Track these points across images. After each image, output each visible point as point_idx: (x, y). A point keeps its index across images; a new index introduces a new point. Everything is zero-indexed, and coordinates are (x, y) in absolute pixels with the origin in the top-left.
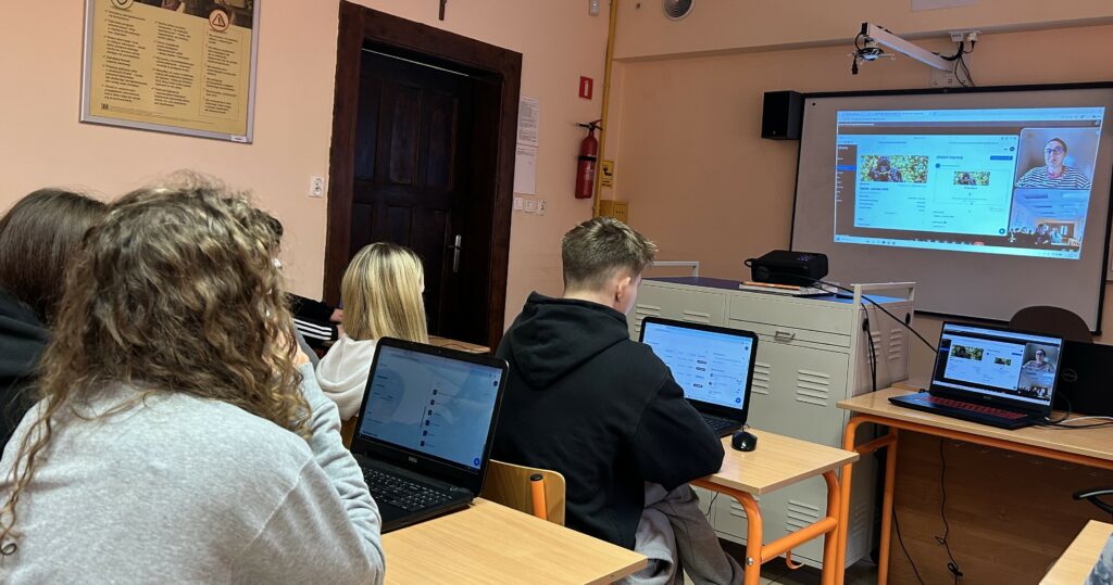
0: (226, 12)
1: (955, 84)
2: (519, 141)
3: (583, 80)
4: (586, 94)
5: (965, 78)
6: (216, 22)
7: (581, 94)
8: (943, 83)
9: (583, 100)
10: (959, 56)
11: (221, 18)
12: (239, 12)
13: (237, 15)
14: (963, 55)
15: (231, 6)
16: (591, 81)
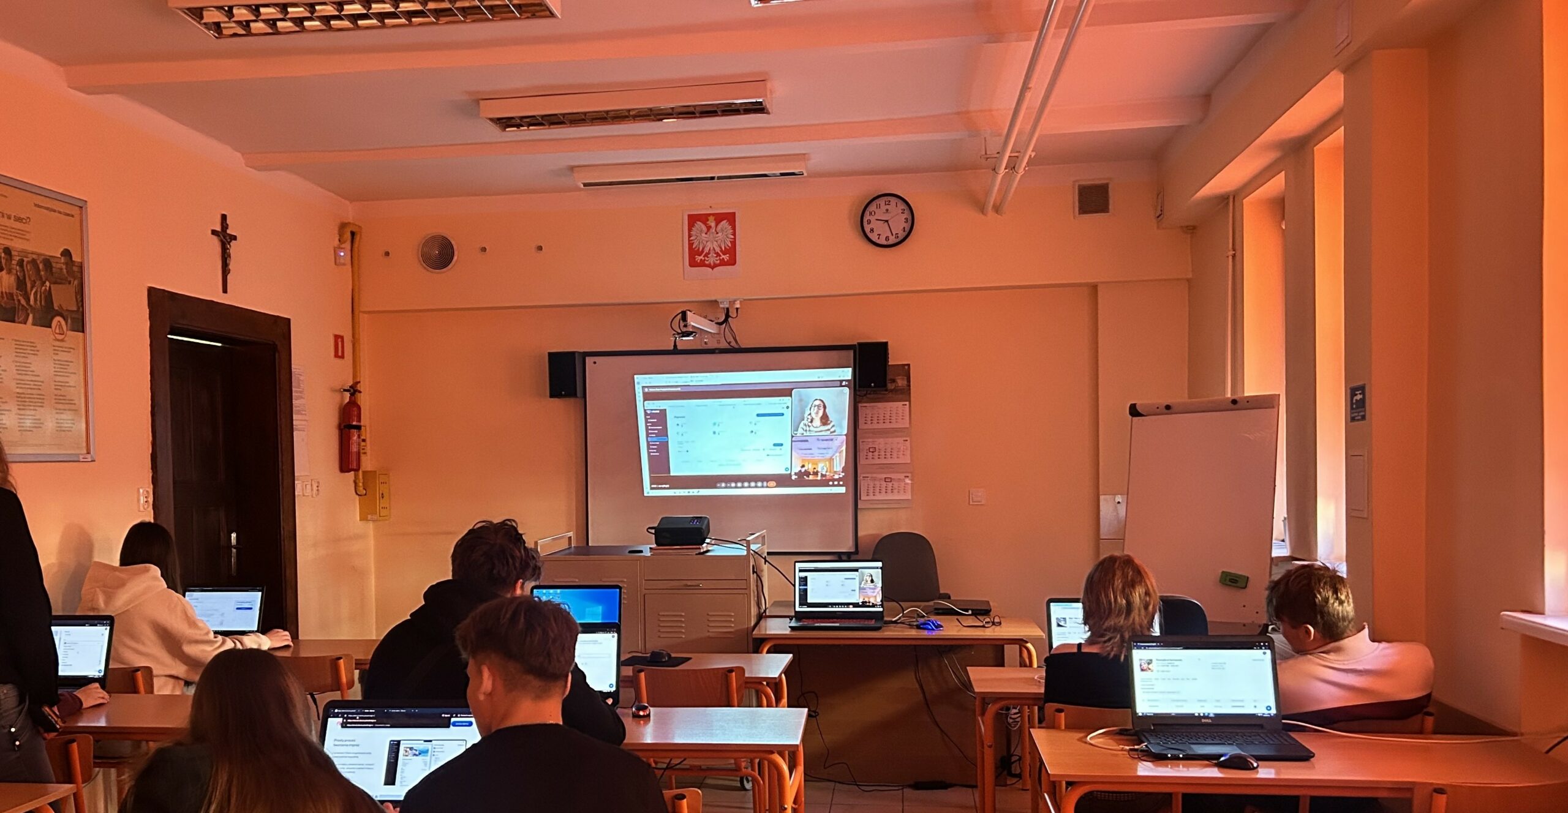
0: (64, 319)
1: (724, 345)
2: (295, 417)
3: (337, 337)
4: (340, 354)
5: (732, 340)
6: (57, 331)
7: (336, 356)
8: (713, 345)
9: (339, 361)
10: (726, 320)
11: (60, 326)
12: (74, 315)
13: (72, 319)
14: (730, 319)
15: (67, 310)
16: (342, 338)
